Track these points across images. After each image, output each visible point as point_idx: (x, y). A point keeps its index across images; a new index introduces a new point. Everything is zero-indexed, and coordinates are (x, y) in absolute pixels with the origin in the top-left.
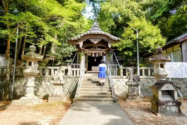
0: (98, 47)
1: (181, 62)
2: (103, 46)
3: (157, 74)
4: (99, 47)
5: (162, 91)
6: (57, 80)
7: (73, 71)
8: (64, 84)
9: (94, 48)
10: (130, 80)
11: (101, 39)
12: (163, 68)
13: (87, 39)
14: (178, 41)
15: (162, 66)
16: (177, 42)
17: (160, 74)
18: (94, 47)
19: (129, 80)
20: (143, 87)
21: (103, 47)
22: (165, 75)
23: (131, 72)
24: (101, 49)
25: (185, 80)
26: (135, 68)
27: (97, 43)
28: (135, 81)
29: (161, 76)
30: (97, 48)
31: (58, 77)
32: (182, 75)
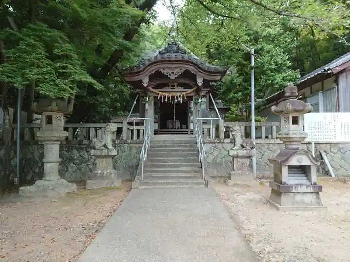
0: (178, 86)
1: (336, 111)
2: (187, 82)
3: (285, 136)
4: (180, 85)
5: (290, 167)
6: (102, 149)
7: (132, 131)
8: (115, 156)
9: (170, 87)
10: (236, 146)
11: (184, 70)
12: (297, 125)
13: (156, 70)
14: (330, 71)
15: (295, 121)
16: (330, 73)
17: (291, 136)
18: (170, 85)
19: (234, 147)
20: (261, 158)
21: (188, 84)
22: (299, 137)
23: (237, 133)
24: (184, 88)
25: (341, 145)
26: (247, 124)
27: (176, 78)
28: (245, 149)
29: (292, 140)
30: (176, 87)
31: (103, 143)
32: (334, 136)
